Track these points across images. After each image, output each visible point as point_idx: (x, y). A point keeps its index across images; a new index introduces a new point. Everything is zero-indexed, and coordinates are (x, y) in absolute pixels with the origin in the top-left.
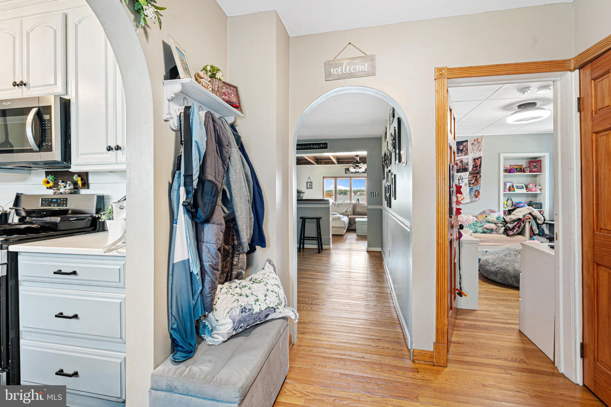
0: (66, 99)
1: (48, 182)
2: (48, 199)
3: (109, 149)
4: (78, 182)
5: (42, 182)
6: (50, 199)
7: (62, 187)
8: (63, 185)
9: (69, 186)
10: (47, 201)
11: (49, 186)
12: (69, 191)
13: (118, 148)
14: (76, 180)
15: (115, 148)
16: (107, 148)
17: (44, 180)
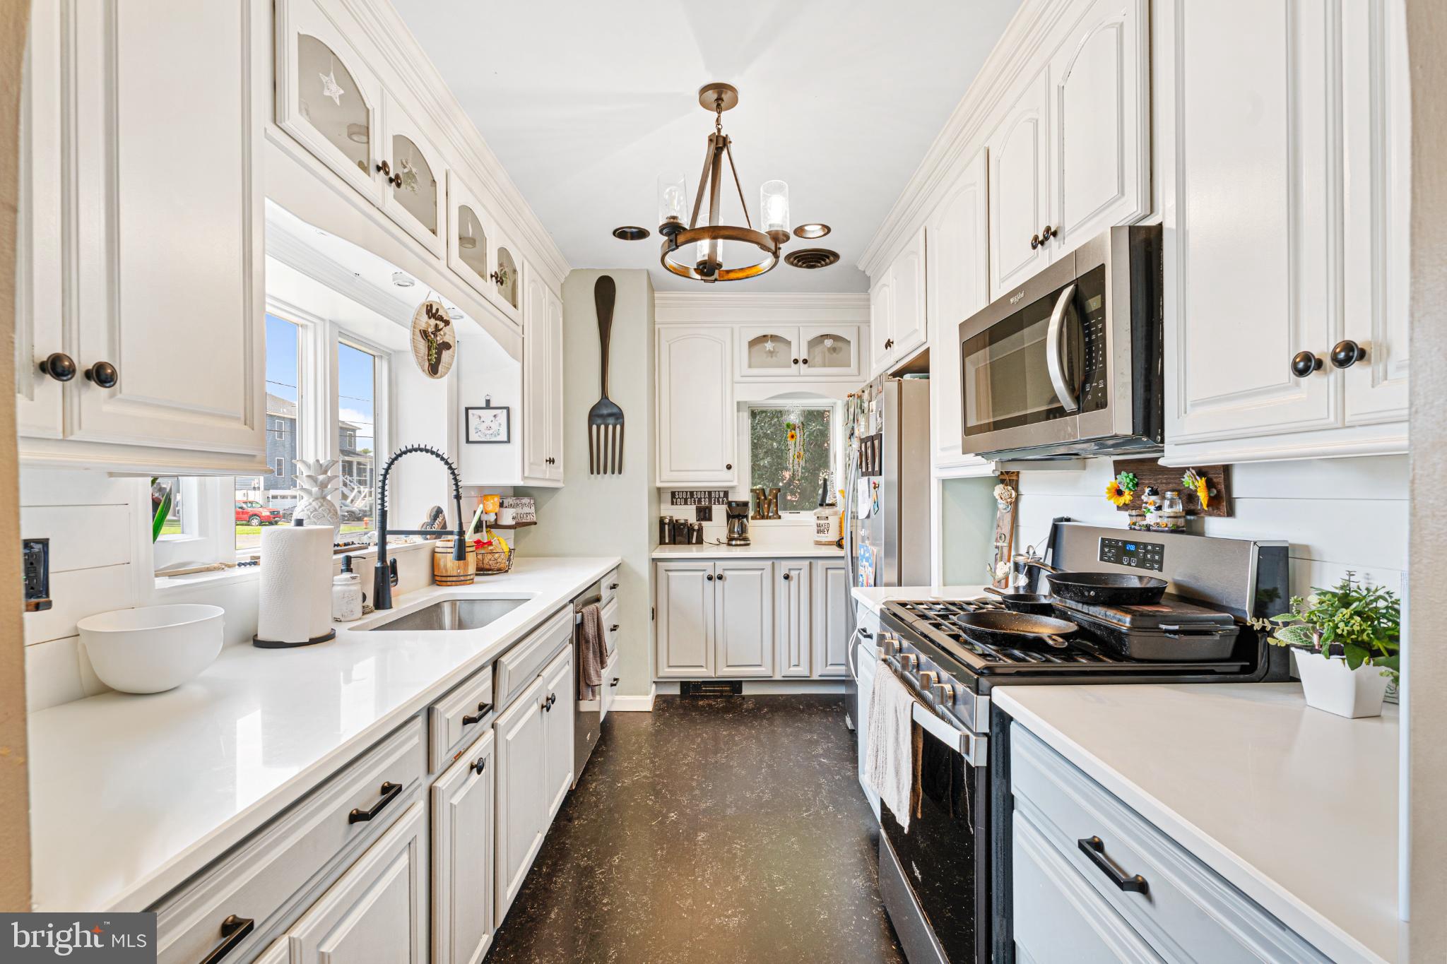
0: (1148, 229)
1: (1119, 493)
2: (1117, 541)
3: (1306, 365)
4: (1199, 494)
5: (1104, 492)
6: (1120, 544)
7: (1152, 508)
8: (1155, 503)
9: (1171, 506)
10: (1113, 547)
11: (1123, 502)
12: (1170, 523)
13: (1349, 354)
14: (1192, 487)
15: (1335, 359)
16: (1295, 364)
17: (1109, 486)
